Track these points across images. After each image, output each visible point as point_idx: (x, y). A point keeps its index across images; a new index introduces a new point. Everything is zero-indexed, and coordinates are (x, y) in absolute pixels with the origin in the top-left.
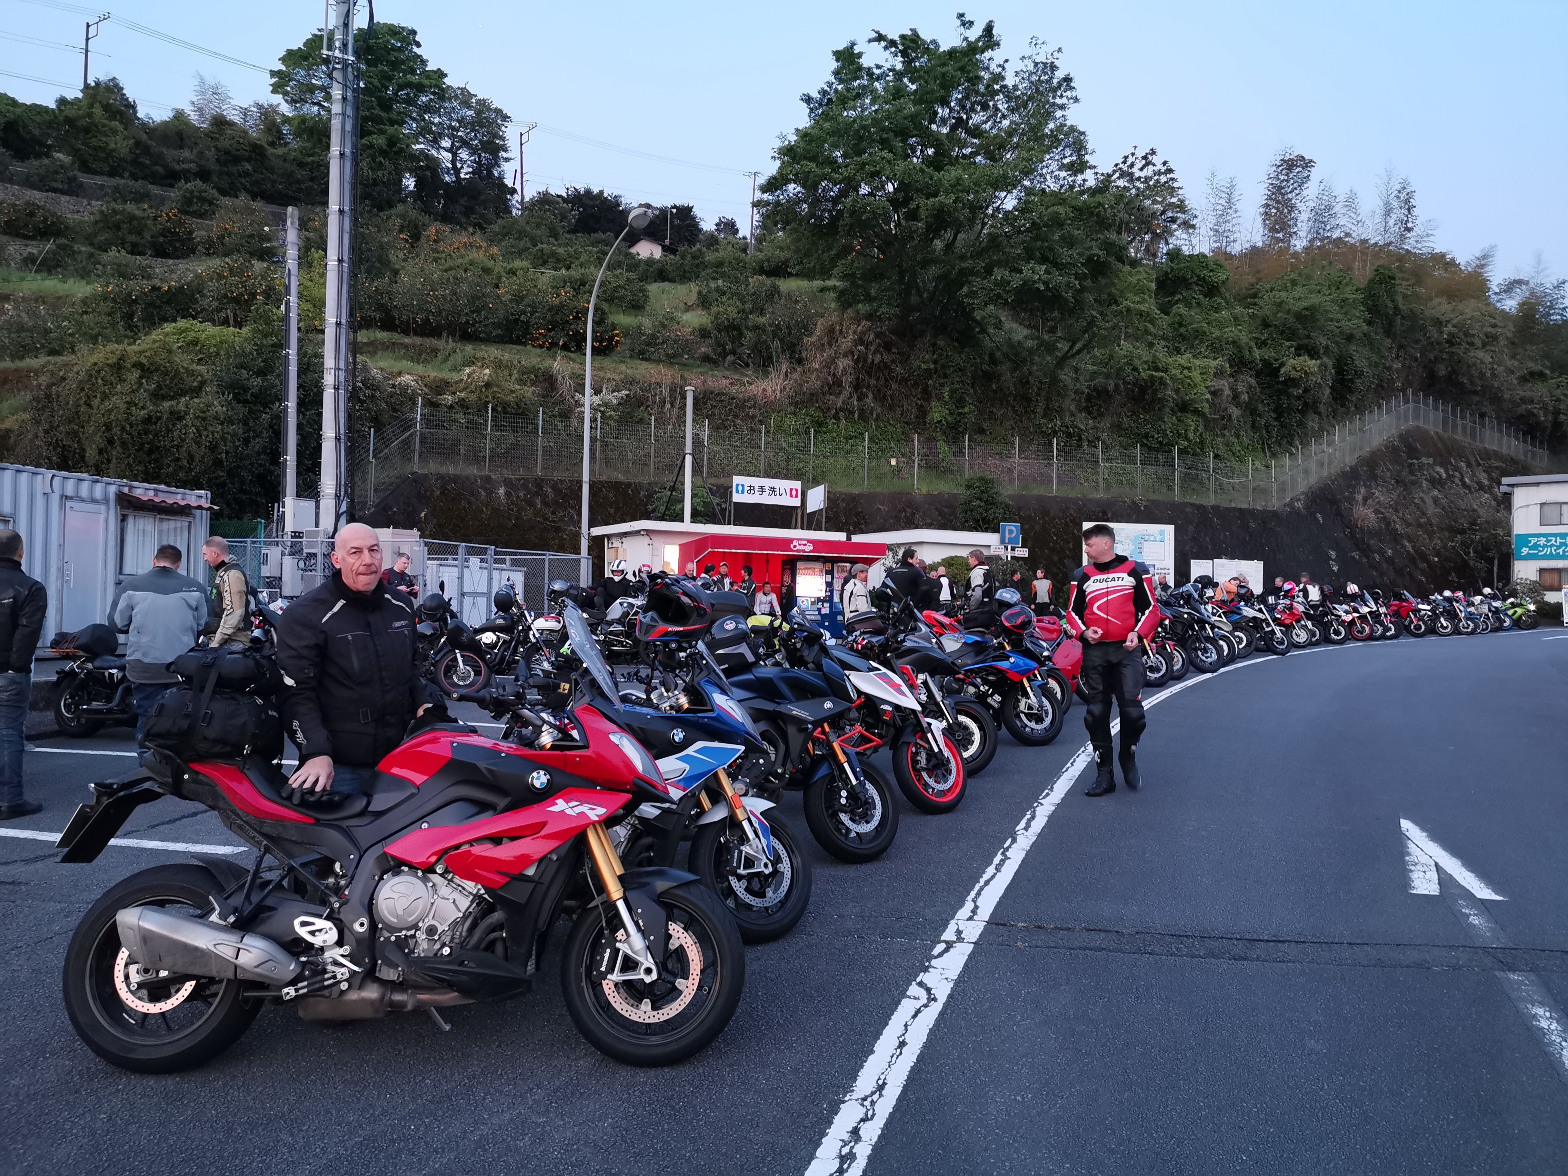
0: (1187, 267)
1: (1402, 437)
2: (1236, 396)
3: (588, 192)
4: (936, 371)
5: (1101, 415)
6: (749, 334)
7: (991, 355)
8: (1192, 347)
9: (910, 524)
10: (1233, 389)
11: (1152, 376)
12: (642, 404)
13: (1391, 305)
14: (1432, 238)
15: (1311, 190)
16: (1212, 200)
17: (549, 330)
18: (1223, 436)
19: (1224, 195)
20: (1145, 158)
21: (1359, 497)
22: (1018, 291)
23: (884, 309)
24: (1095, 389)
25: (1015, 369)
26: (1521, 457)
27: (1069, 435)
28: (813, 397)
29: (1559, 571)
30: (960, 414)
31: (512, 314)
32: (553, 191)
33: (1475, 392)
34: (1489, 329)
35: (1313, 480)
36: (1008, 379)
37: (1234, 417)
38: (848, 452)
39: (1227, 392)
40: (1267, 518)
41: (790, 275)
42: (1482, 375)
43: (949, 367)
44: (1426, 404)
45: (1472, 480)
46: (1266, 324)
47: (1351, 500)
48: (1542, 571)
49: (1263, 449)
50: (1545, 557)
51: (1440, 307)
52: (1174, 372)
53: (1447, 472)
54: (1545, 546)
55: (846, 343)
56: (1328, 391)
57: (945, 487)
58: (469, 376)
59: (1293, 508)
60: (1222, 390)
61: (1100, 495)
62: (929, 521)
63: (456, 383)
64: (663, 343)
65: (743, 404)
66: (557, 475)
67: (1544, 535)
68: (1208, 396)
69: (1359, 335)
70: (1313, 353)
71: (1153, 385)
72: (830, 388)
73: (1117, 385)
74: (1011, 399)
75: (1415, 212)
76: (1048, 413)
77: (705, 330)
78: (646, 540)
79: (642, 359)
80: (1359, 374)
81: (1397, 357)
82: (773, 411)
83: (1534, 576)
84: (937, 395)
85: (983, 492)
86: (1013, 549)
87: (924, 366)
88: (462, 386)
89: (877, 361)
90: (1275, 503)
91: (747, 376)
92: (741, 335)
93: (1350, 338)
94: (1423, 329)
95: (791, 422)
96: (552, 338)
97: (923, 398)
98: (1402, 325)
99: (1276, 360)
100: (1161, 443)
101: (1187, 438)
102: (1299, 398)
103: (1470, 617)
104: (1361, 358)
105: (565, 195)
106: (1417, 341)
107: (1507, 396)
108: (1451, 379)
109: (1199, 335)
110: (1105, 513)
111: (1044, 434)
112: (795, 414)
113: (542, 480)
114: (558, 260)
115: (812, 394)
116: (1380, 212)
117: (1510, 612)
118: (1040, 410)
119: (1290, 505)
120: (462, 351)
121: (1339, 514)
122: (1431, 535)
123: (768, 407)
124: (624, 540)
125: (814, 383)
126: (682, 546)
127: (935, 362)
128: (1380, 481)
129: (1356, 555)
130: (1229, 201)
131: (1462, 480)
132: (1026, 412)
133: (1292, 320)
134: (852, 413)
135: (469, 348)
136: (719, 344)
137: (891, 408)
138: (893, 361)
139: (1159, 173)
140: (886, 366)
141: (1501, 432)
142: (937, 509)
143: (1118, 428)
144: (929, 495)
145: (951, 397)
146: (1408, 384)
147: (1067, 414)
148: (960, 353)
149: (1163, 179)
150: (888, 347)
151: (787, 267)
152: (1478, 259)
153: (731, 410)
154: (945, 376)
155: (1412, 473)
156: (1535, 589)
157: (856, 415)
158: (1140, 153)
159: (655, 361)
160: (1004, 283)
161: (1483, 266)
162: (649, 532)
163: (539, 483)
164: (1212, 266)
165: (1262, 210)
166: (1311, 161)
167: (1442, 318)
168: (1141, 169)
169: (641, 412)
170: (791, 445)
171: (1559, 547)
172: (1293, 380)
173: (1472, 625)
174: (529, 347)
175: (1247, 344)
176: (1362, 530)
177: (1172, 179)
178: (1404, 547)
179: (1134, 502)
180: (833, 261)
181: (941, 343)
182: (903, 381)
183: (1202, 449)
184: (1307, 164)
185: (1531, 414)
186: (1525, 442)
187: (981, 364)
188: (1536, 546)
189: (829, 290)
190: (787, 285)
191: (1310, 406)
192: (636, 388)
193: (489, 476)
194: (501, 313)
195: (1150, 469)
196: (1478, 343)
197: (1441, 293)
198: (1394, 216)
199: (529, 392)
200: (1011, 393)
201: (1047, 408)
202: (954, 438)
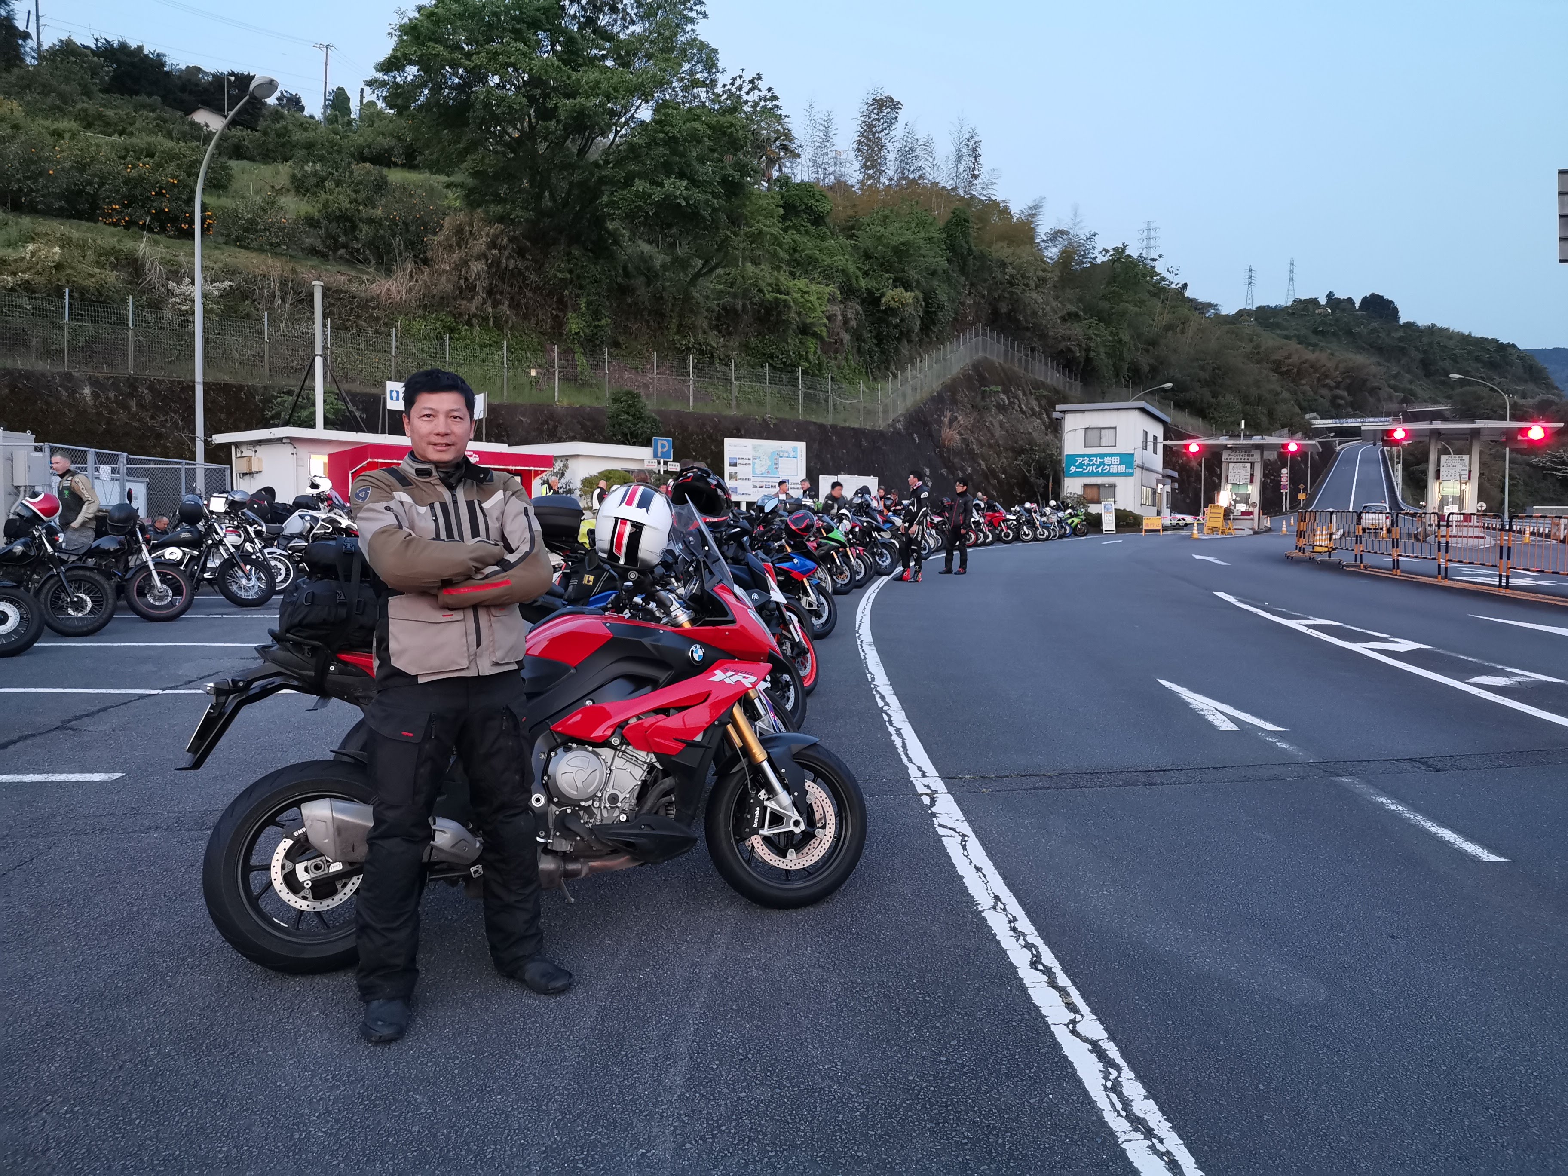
0: (797, 195)
1: (976, 366)
2: (846, 322)
3: (123, 46)
4: (571, 282)
5: (730, 334)
6: (365, 228)
7: (625, 268)
8: (806, 272)
9: (554, 437)
10: (844, 316)
11: (776, 298)
12: (247, 298)
13: (965, 245)
14: (995, 186)
15: (898, 131)
16: (811, 132)
17: (127, 207)
18: (836, 359)
19: (822, 128)
20: (752, 82)
21: (946, 420)
22: (659, 205)
23: (518, 212)
24: (724, 308)
25: (648, 284)
26: (1061, 388)
27: (702, 353)
28: (443, 301)
29: (1098, 486)
30: (596, 327)
31: (75, 185)
32: (79, 40)
33: (1027, 329)
34: (1040, 273)
35: (910, 402)
36: (643, 293)
37: (845, 342)
38: (483, 361)
39: (840, 318)
40: (876, 436)
41: (396, 165)
42: (1034, 313)
43: (585, 277)
44: (992, 338)
45: (1026, 406)
46: (867, 256)
47: (940, 422)
48: (1085, 486)
49: (867, 373)
50: (1088, 475)
51: (1001, 251)
52: (795, 295)
53: (1008, 399)
54: (1088, 465)
55: (480, 244)
56: (918, 322)
57: (584, 400)
58: (33, 254)
59: (895, 428)
60: (835, 315)
61: (734, 412)
62: (572, 434)
63: (16, 261)
64: (265, 230)
65: (366, 304)
66: (150, 374)
67: (1089, 456)
68: (825, 321)
69: (940, 272)
70: (908, 287)
71: (778, 307)
72: (461, 292)
73: (744, 306)
74: (645, 313)
75: (981, 160)
76: (681, 329)
77: (312, 218)
78: (289, 449)
79: (240, 247)
80: (941, 308)
81: (970, 294)
82: (400, 313)
83: (1079, 491)
84: (573, 306)
85: (630, 406)
86: (665, 463)
87: (560, 275)
88: (24, 265)
89: (511, 266)
90: (881, 424)
91: (368, 273)
92: (354, 227)
93: (934, 273)
94: (990, 269)
95: (420, 326)
96: (130, 216)
97: (558, 308)
98: (974, 265)
99: (878, 290)
100: (784, 363)
101: (807, 360)
102: (896, 326)
103: (1044, 525)
104: (943, 294)
105: (93, 47)
106: (985, 280)
107: (1051, 333)
108: (1011, 316)
109: (812, 261)
110: (739, 430)
111: (680, 352)
112: (424, 317)
113: (136, 379)
114: (108, 124)
115: (442, 298)
116: (953, 158)
117: (1069, 521)
118: (673, 327)
119: (893, 425)
120: (17, 224)
121: (930, 435)
122: (999, 454)
123: (394, 309)
124: (258, 448)
125: (445, 285)
126: (330, 456)
127: (571, 272)
128: (960, 405)
129: (944, 472)
130: (826, 134)
131: (1020, 406)
132: (660, 328)
133: (889, 253)
134: (486, 319)
135: (26, 221)
136: (329, 235)
137: (526, 317)
138: (527, 268)
139: (765, 99)
140: (520, 273)
141: (1046, 364)
142: (578, 422)
143: (745, 347)
144: (570, 407)
145: (588, 309)
146: (977, 319)
147: (700, 331)
148: (595, 264)
149: (770, 105)
150: (521, 253)
151: (390, 156)
152: (1030, 208)
153: (352, 309)
154: (581, 287)
155: (983, 398)
156: (1082, 502)
157: (491, 323)
158: (747, 77)
159: (254, 250)
160: (644, 196)
161: (1034, 215)
162: (293, 441)
163: (132, 383)
164: (818, 197)
165: (855, 146)
166: (899, 103)
167: (1006, 260)
168: (748, 93)
169: (246, 307)
170: (421, 351)
171: (1098, 466)
172: (892, 309)
173: (1046, 533)
174: (100, 224)
175: (854, 273)
176: (948, 450)
177: (777, 106)
178: (980, 465)
179: (764, 420)
180: (462, 156)
181: (576, 252)
182: (537, 289)
183: (820, 370)
184: (895, 106)
185: (1069, 350)
186: (1064, 374)
187: (616, 276)
188: (1081, 465)
189: (456, 186)
190: (395, 176)
191: (905, 335)
192: (239, 278)
193: (71, 374)
194: (64, 182)
195: (776, 388)
196: (1033, 285)
197: (1002, 237)
198: (963, 163)
199: (112, 277)
200: (646, 308)
201: (680, 325)
202: (591, 351)
